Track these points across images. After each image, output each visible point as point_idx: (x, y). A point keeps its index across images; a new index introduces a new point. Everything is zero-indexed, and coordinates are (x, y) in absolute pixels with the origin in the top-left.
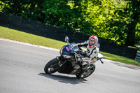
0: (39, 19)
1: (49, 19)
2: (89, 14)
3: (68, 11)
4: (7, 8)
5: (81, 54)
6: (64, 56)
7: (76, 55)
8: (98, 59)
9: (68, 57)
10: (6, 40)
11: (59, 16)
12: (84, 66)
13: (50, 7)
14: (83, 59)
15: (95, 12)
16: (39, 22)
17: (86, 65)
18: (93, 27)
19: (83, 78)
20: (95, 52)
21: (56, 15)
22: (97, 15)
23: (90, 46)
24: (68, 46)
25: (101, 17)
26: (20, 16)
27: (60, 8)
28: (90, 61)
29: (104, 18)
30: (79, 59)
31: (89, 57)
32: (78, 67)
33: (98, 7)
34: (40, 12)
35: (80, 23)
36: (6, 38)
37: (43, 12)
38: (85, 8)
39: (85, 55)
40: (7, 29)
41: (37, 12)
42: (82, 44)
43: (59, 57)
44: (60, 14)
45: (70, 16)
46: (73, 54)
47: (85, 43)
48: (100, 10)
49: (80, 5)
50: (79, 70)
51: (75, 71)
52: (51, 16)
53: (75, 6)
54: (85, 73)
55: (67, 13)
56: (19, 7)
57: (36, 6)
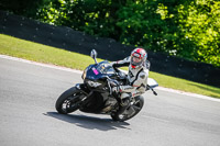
0: (111, 36)
1: (127, 36)
2: (190, 27)
3: (157, 22)
4: (63, 19)
5: (119, 80)
6: (90, 83)
7: (110, 82)
8: (148, 87)
9: (96, 84)
10: (60, 68)
11: (144, 30)
12: (125, 99)
13: (130, 16)
14: (123, 88)
15: (200, 23)
16: (112, 41)
17: (127, 98)
18: (197, 48)
19: (122, 121)
20: (143, 77)
21: (139, 29)
22: (204, 29)
23: (134, 66)
24: (96, 66)
25: (210, 31)
26: (82, 30)
27: (146, 18)
28: (134, 91)
29: (215, 34)
30: (115, 89)
31: (132, 84)
32: (113, 102)
33: (205, 16)
34: (114, 24)
35: (177, 41)
36: (61, 65)
37: (118, 24)
38: (185, 17)
39: (125, 81)
40: (62, 51)
41: (109, 25)
42: (120, 62)
43: (81, 86)
44: (145, 28)
45: (160, 30)
46: (105, 80)
47: (125, 60)
48: (209, 20)
49: (176, 13)
50: (115, 106)
51: (109, 108)
52: (131, 31)
53: (169, 14)
54: (126, 112)
55: (156, 26)
56: (81, 16)
57: (107, 15)
